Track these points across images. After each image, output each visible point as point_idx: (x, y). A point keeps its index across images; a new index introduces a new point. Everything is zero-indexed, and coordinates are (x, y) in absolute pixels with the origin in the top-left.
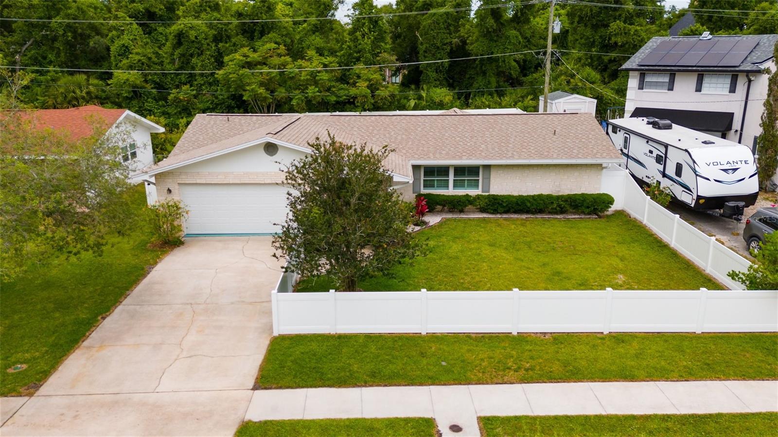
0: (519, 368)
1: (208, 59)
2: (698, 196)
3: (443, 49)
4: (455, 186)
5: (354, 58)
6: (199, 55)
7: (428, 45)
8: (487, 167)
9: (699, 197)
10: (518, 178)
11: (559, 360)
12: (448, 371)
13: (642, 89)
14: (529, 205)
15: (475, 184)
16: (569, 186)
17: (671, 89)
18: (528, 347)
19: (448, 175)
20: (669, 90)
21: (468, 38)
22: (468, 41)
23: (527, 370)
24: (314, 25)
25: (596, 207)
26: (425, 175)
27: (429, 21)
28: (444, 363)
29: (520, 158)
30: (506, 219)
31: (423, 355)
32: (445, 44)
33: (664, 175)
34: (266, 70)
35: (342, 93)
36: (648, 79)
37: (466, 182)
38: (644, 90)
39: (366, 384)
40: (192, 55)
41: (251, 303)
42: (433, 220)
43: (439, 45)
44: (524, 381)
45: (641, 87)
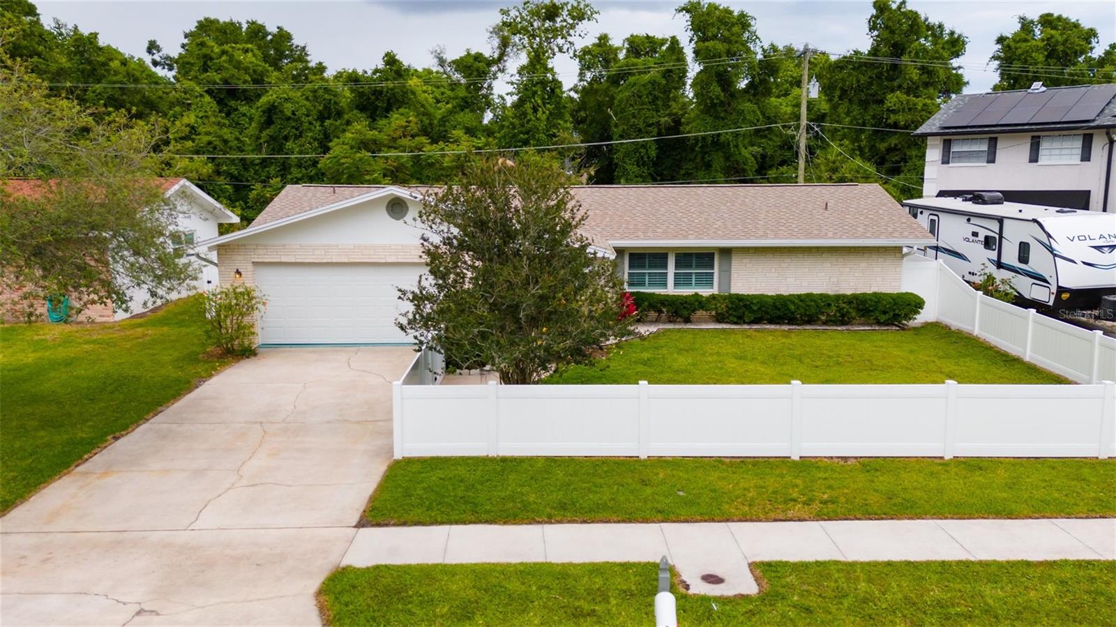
0: (811, 500)
1: (310, 143)
2: (1059, 287)
3: (647, 133)
4: (677, 284)
5: (519, 142)
6: (297, 137)
7: (625, 127)
8: (727, 252)
9: (1061, 290)
10: (773, 270)
11: (876, 491)
12: (688, 503)
13: (948, 163)
14: (792, 307)
15: (707, 280)
16: (852, 284)
17: (992, 160)
18: (822, 475)
19: (665, 267)
20: (988, 162)
21: (683, 115)
22: (683, 120)
23: (825, 502)
24: (463, 99)
25: (897, 312)
26: (631, 267)
27: (627, 94)
28: (681, 493)
29: (776, 237)
30: (756, 330)
31: (644, 483)
32: (650, 126)
33: (1000, 265)
34: (392, 154)
36: (955, 148)
37: (694, 277)
38: (951, 165)
39: (550, 520)
40: (286, 138)
41: (358, 423)
42: (645, 329)
43: (641, 126)
44: (820, 517)
45: (946, 161)
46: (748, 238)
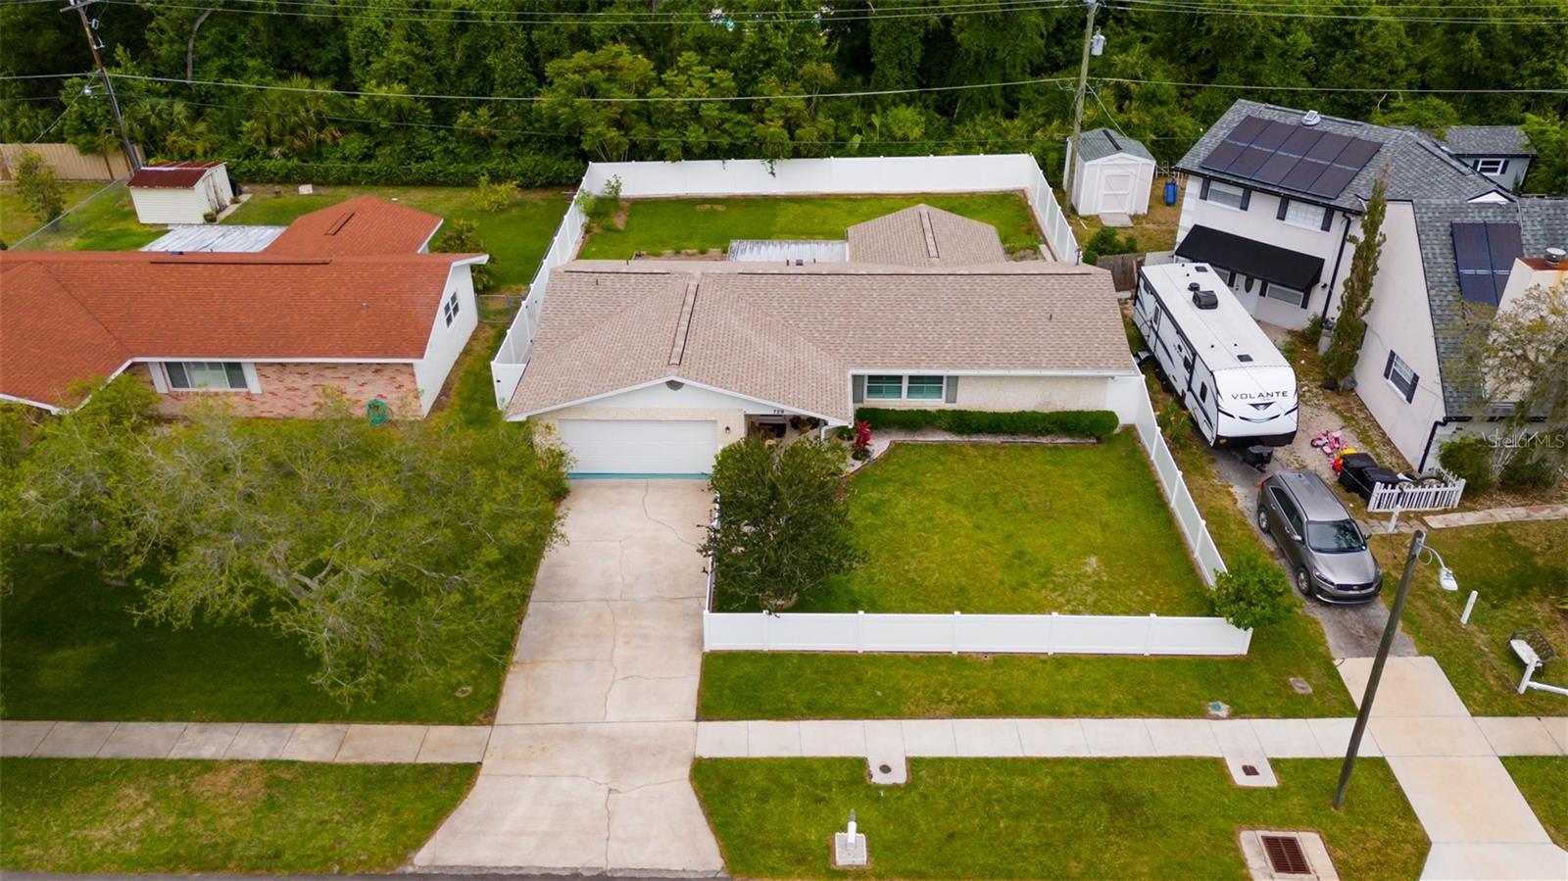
0: (953, 700)
2: (1217, 436)
4: (910, 393)
6: (498, 49)
7: (886, 23)
8: (954, 378)
9: (1219, 437)
11: (993, 690)
12: (882, 703)
13: (1205, 199)
15: (937, 395)
16: (1062, 397)
17: (1244, 207)
18: (967, 673)
19: (900, 385)
20: (1241, 208)
21: (955, 17)
22: (955, 24)
23: (959, 703)
25: (1093, 432)
26: (869, 385)
28: (879, 693)
29: (997, 367)
30: (974, 445)
31: (859, 681)
33: (1190, 389)
35: (741, 132)
36: (1214, 186)
37: (924, 392)
38: (1208, 202)
41: (672, 600)
42: (879, 446)
44: (955, 715)
45: (1204, 197)
46: (972, 368)
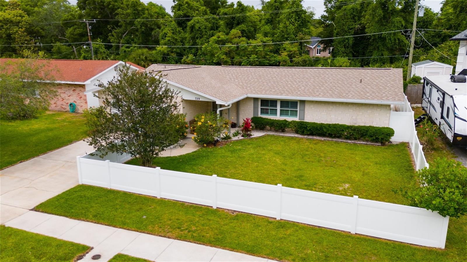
0: (186, 229)
2: (455, 134)
3: (349, 32)
4: (281, 114)
5: (285, 38)
6: (201, 38)
7: (339, 30)
8: (303, 102)
10: (324, 111)
11: (219, 230)
14: (325, 130)
15: (294, 113)
16: (363, 120)
18: (211, 218)
19: (276, 106)
22: (366, 26)
24: (267, 19)
25: (377, 137)
26: (261, 105)
27: (341, 14)
28: (144, 217)
29: (323, 97)
30: (308, 139)
31: (140, 209)
32: (351, 29)
34: (230, 45)
35: (273, 59)
37: (289, 112)
43: (346, 29)
